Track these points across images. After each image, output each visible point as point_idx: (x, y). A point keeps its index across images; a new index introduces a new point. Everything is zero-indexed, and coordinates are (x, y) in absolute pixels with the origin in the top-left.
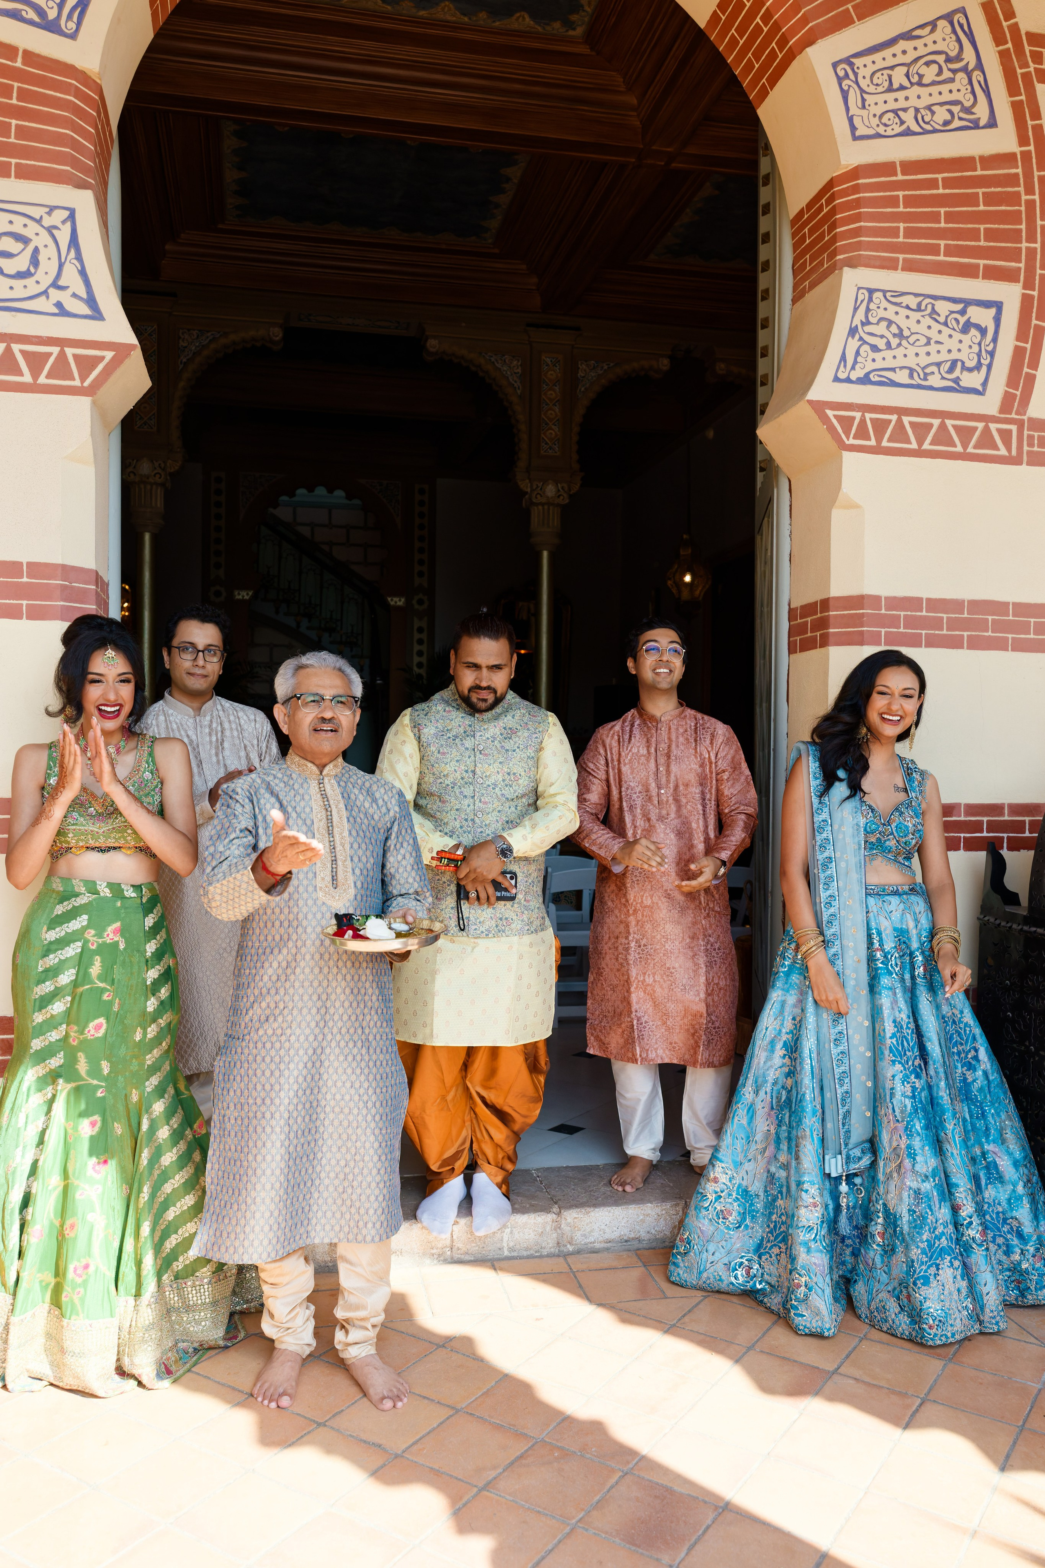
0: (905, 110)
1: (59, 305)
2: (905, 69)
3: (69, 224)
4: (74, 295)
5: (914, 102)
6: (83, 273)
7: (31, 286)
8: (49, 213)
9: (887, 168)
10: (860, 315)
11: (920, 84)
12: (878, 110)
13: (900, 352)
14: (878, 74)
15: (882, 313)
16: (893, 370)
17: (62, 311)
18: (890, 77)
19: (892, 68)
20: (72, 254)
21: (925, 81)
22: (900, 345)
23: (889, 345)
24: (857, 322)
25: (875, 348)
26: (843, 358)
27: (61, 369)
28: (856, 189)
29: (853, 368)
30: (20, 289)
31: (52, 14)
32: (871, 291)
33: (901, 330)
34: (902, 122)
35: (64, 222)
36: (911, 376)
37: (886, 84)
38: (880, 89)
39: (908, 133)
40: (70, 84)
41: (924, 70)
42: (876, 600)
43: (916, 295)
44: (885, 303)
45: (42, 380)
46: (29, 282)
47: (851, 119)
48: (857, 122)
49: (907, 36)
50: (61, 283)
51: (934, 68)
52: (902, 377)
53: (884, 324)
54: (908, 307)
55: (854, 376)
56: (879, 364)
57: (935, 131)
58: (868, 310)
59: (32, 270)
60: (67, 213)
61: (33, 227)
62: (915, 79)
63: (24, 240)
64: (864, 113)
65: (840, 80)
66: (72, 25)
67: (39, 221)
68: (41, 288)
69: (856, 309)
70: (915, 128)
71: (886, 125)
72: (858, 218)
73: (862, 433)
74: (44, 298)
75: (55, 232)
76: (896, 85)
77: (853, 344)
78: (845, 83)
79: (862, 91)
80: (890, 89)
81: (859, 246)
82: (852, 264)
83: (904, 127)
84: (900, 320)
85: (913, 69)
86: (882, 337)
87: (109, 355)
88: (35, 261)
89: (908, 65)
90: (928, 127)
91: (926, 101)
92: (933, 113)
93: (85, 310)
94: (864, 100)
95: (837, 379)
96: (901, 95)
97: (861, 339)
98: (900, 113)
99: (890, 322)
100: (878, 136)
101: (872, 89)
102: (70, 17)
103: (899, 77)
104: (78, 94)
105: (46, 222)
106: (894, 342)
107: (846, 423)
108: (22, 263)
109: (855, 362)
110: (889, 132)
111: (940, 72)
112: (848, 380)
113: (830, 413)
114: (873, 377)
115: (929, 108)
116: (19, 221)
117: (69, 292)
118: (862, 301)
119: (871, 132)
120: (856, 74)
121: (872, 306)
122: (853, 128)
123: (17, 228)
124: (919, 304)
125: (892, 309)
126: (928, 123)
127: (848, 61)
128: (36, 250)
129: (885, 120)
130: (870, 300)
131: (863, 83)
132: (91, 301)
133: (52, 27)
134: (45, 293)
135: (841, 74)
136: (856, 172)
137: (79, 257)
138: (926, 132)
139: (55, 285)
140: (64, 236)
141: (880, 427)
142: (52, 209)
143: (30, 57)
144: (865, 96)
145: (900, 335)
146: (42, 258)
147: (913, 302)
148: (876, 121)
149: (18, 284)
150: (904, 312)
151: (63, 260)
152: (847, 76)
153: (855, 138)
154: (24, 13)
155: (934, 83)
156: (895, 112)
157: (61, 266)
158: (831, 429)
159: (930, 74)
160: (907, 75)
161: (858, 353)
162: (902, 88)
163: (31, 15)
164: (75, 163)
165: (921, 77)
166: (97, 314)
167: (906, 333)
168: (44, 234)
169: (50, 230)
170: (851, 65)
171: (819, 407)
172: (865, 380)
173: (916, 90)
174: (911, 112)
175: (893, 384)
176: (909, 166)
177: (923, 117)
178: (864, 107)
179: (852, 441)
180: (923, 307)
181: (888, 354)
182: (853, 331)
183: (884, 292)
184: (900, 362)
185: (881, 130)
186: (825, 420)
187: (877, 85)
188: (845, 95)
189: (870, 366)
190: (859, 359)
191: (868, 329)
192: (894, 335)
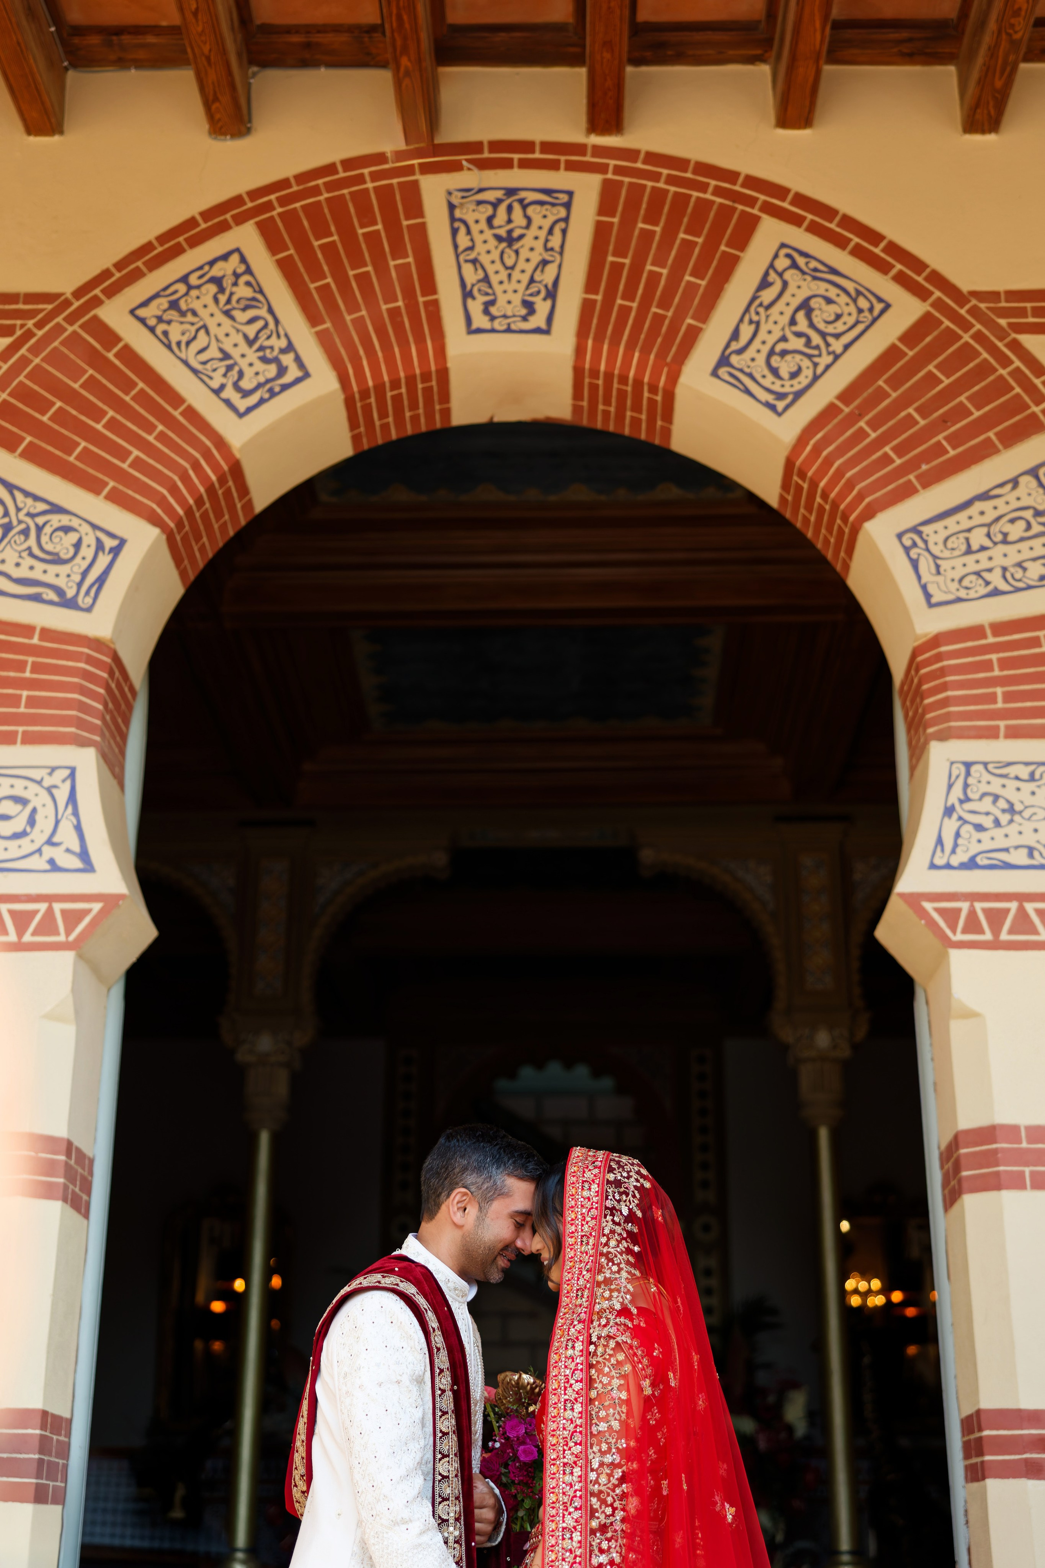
0: (990, 570)
1: (51, 862)
2: (984, 530)
3: (68, 783)
4: (68, 850)
5: (999, 561)
6: (78, 828)
7: (26, 846)
8: (50, 774)
9: (976, 632)
10: (957, 791)
11: (1005, 542)
12: (957, 575)
13: (1012, 829)
14: (953, 539)
15: (984, 788)
16: (1006, 850)
17: (54, 866)
18: (967, 539)
19: (969, 530)
20: (70, 809)
21: (1011, 538)
22: (1011, 821)
23: (997, 823)
24: (953, 799)
25: (979, 828)
26: (940, 841)
27: (48, 925)
28: (939, 657)
29: (953, 852)
30: (14, 849)
31: (70, 593)
32: (968, 765)
33: (1012, 805)
34: (987, 583)
35: (64, 781)
36: (1031, 855)
37: (964, 548)
38: (957, 553)
39: (996, 592)
40: (82, 653)
41: (1008, 528)
42: (1012, 1131)
43: (1027, 764)
44: (986, 777)
45: (27, 938)
46: (24, 842)
47: (924, 588)
48: (931, 589)
49: (985, 496)
50: (56, 839)
51: (1022, 524)
52: (1019, 857)
53: (988, 800)
54: (1017, 778)
55: (955, 861)
56: (987, 845)
57: (1029, 587)
58: (966, 786)
59: (28, 829)
60: (67, 772)
61: (34, 788)
62: (999, 537)
63: (21, 801)
64: (940, 579)
65: (907, 550)
66: (89, 600)
67: (39, 783)
68: (35, 847)
69: (950, 786)
70: (1003, 586)
71: (967, 588)
72: (944, 687)
73: (973, 925)
74: (37, 855)
75: (54, 791)
76: (975, 546)
77: (951, 825)
78: (914, 553)
79: (935, 557)
80: (969, 551)
81: (948, 717)
82: (943, 737)
83: (990, 588)
84: (1010, 793)
85: (995, 529)
86: (987, 814)
87: (96, 907)
88: (32, 821)
89: (989, 525)
90: (1020, 585)
91: (1016, 558)
92: (1025, 569)
93: (77, 864)
94: (938, 567)
95: (933, 866)
96: (982, 556)
97: (960, 818)
98: (985, 575)
99: (996, 797)
100: (959, 600)
101: (947, 554)
102: (87, 593)
103: (978, 538)
104: (89, 660)
105: (47, 782)
106: (1004, 818)
107: (951, 916)
108: (19, 824)
109: (956, 845)
110: (972, 594)
111: (1029, 526)
112: (948, 866)
113: (928, 906)
114: (980, 860)
115: (1019, 565)
116: (20, 784)
117: (63, 847)
118: (958, 777)
119: (950, 597)
120: (926, 542)
121: (970, 781)
122: (928, 596)
123: (18, 792)
124: (1032, 774)
125: (997, 782)
126: (1020, 580)
127: (915, 530)
128: (34, 810)
129: (966, 582)
130: (968, 774)
131: (936, 550)
132: (84, 855)
133: (70, 604)
134: (39, 851)
135: (908, 543)
136: (936, 640)
137: (76, 813)
138: (1018, 590)
139: (50, 842)
140: (62, 795)
141: (996, 918)
142: (53, 769)
143: (47, 634)
144: (939, 562)
145: (1011, 809)
146: (39, 817)
147: (1024, 772)
148: (956, 585)
149: (13, 844)
150: (1012, 784)
151: (59, 816)
152: (915, 545)
153: (931, 605)
154: (45, 596)
155: (1022, 539)
156: (978, 574)
157: (57, 822)
158: (932, 924)
159: (1016, 531)
160: (988, 535)
161: (958, 835)
162: (983, 548)
163: (51, 596)
164: (81, 724)
165: (1005, 535)
166: (88, 866)
167: (1018, 807)
168: (44, 794)
169: (49, 790)
170: (920, 534)
171: (914, 900)
172: (971, 864)
173: (1002, 548)
174: (998, 572)
175: (1008, 866)
176: (999, 628)
177: (1012, 575)
178: (938, 573)
179: (959, 937)
180: (1037, 776)
181: (998, 833)
182: (949, 811)
183: (985, 764)
184: (1015, 840)
185: (962, 594)
186: (923, 914)
187: (953, 549)
188: (915, 564)
189: (975, 848)
190: (960, 841)
191: (968, 806)
192: (1004, 811)
